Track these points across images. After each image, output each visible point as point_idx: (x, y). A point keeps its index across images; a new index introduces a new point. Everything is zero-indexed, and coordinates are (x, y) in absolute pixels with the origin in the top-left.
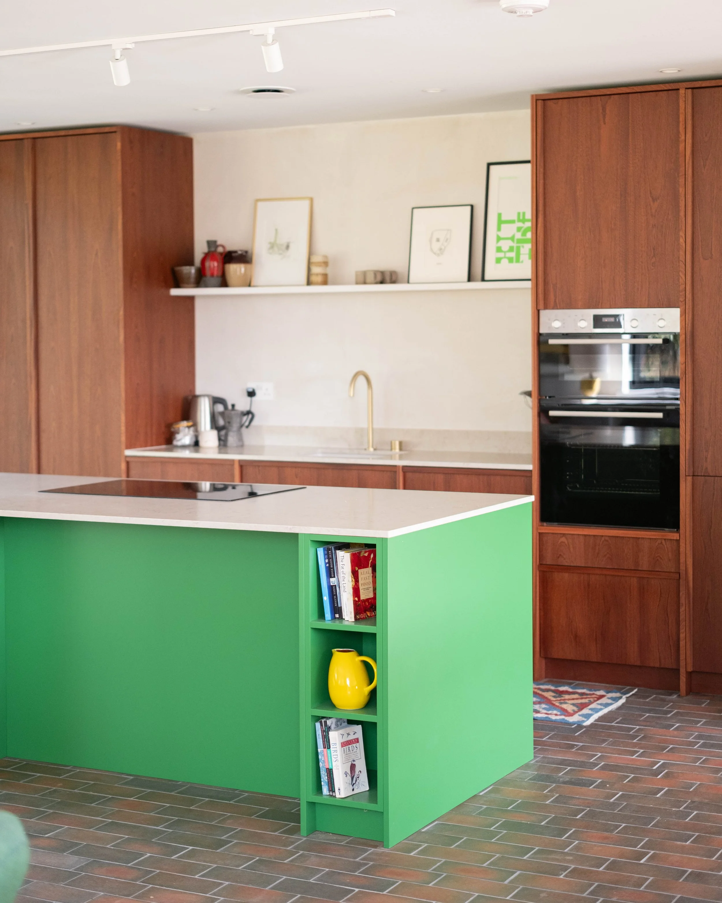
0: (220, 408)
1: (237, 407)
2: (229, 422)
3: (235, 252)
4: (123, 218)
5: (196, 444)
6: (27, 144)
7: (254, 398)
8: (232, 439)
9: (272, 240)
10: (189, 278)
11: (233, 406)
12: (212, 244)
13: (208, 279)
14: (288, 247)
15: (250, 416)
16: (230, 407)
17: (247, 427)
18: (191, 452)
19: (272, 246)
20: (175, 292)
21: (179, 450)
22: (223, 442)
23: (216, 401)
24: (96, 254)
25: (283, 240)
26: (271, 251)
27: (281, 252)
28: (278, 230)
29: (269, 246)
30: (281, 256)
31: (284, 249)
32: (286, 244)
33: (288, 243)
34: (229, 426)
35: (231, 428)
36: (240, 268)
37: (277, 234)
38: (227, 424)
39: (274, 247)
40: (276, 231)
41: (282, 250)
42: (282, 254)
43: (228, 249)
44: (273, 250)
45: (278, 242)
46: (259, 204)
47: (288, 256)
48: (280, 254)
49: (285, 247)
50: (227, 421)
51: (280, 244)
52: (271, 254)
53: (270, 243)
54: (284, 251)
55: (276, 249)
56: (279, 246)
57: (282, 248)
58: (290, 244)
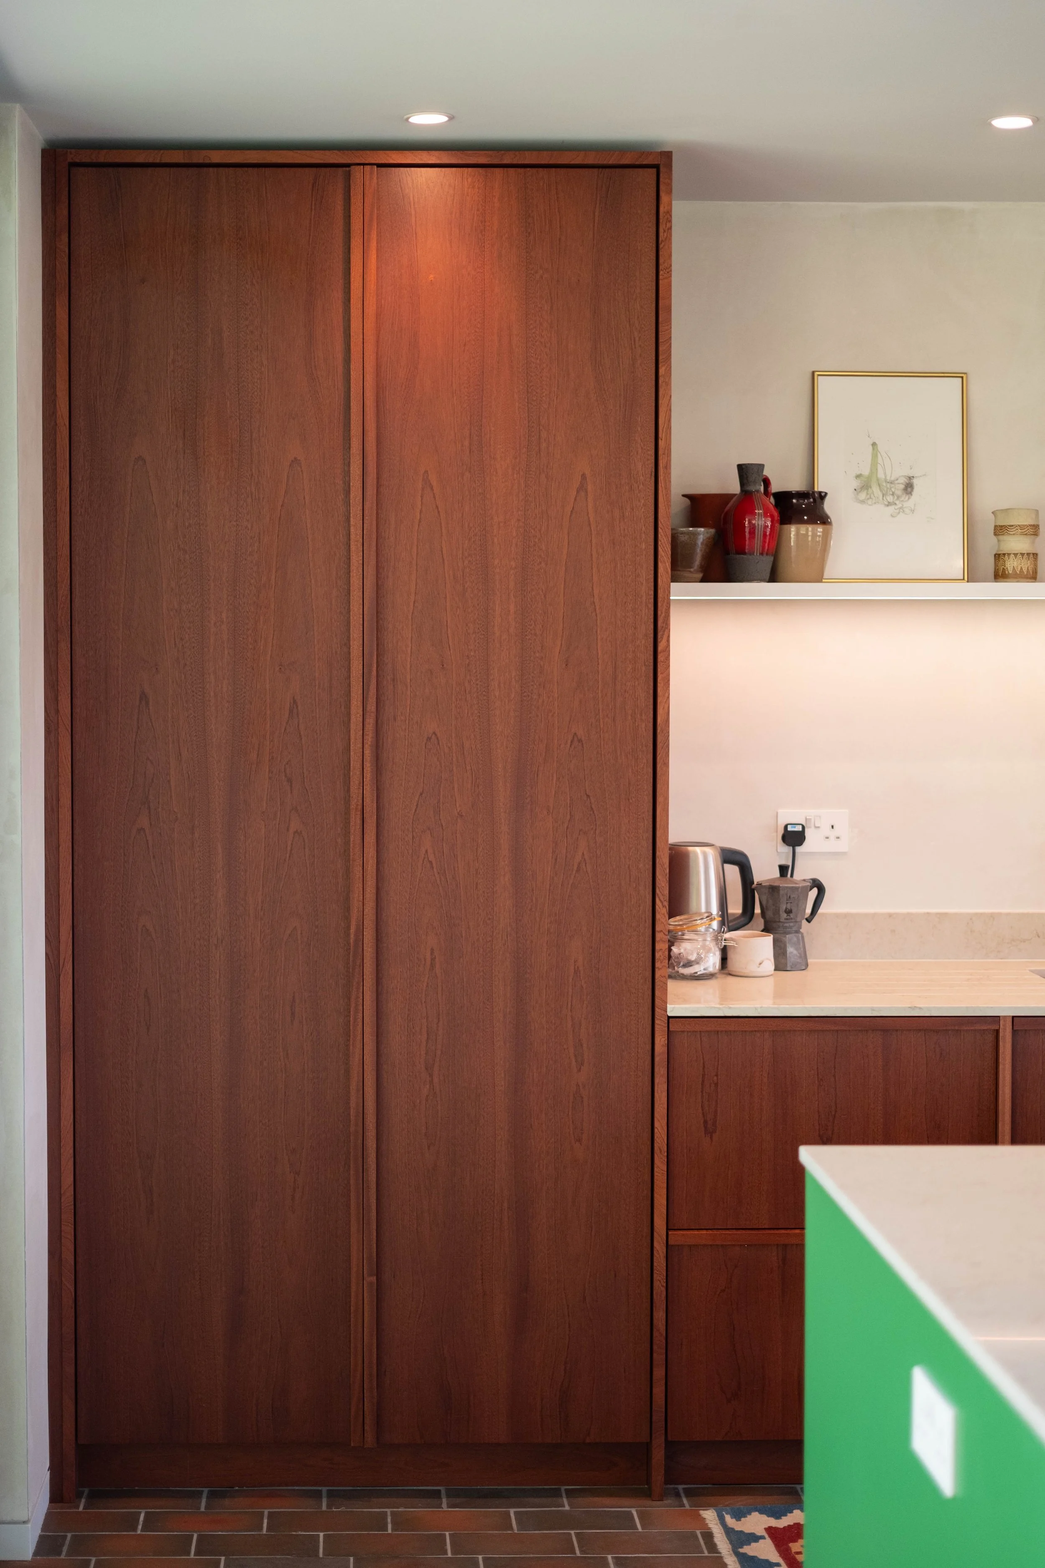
2: (789, 912)
3: (798, 496)
7: (798, 849)
8: (792, 952)
9: (866, 472)
12: (750, 472)
13: (756, 559)
14: (909, 487)
17: (809, 920)
19: (865, 485)
22: (781, 959)
23: (730, 857)
25: (895, 471)
26: (863, 496)
27: (890, 498)
28: (880, 447)
29: (856, 484)
30: (891, 509)
31: (899, 493)
32: (903, 480)
33: (910, 478)
34: (787, 919)
35: (792, 924)
36: (814, 535)
37: (877, 456)
38: (784, 915)
39: (871, 487)
40: (873, 449)
41: (893, 494)
42: (896, 504)
43: (775, 488)
44: (867, 494)
45: (881, 475)
46: (822, 383)
47: (913, 511)
48: (889, 504)
49: (902, 487)
50: (783, 907)
51: (886, 481)
52: (863, 502)
53: (858, 476)
54: (898, 497)
55: (875, 489)
56: (884, 484)
57: (893, 490)
58: (915, 481)
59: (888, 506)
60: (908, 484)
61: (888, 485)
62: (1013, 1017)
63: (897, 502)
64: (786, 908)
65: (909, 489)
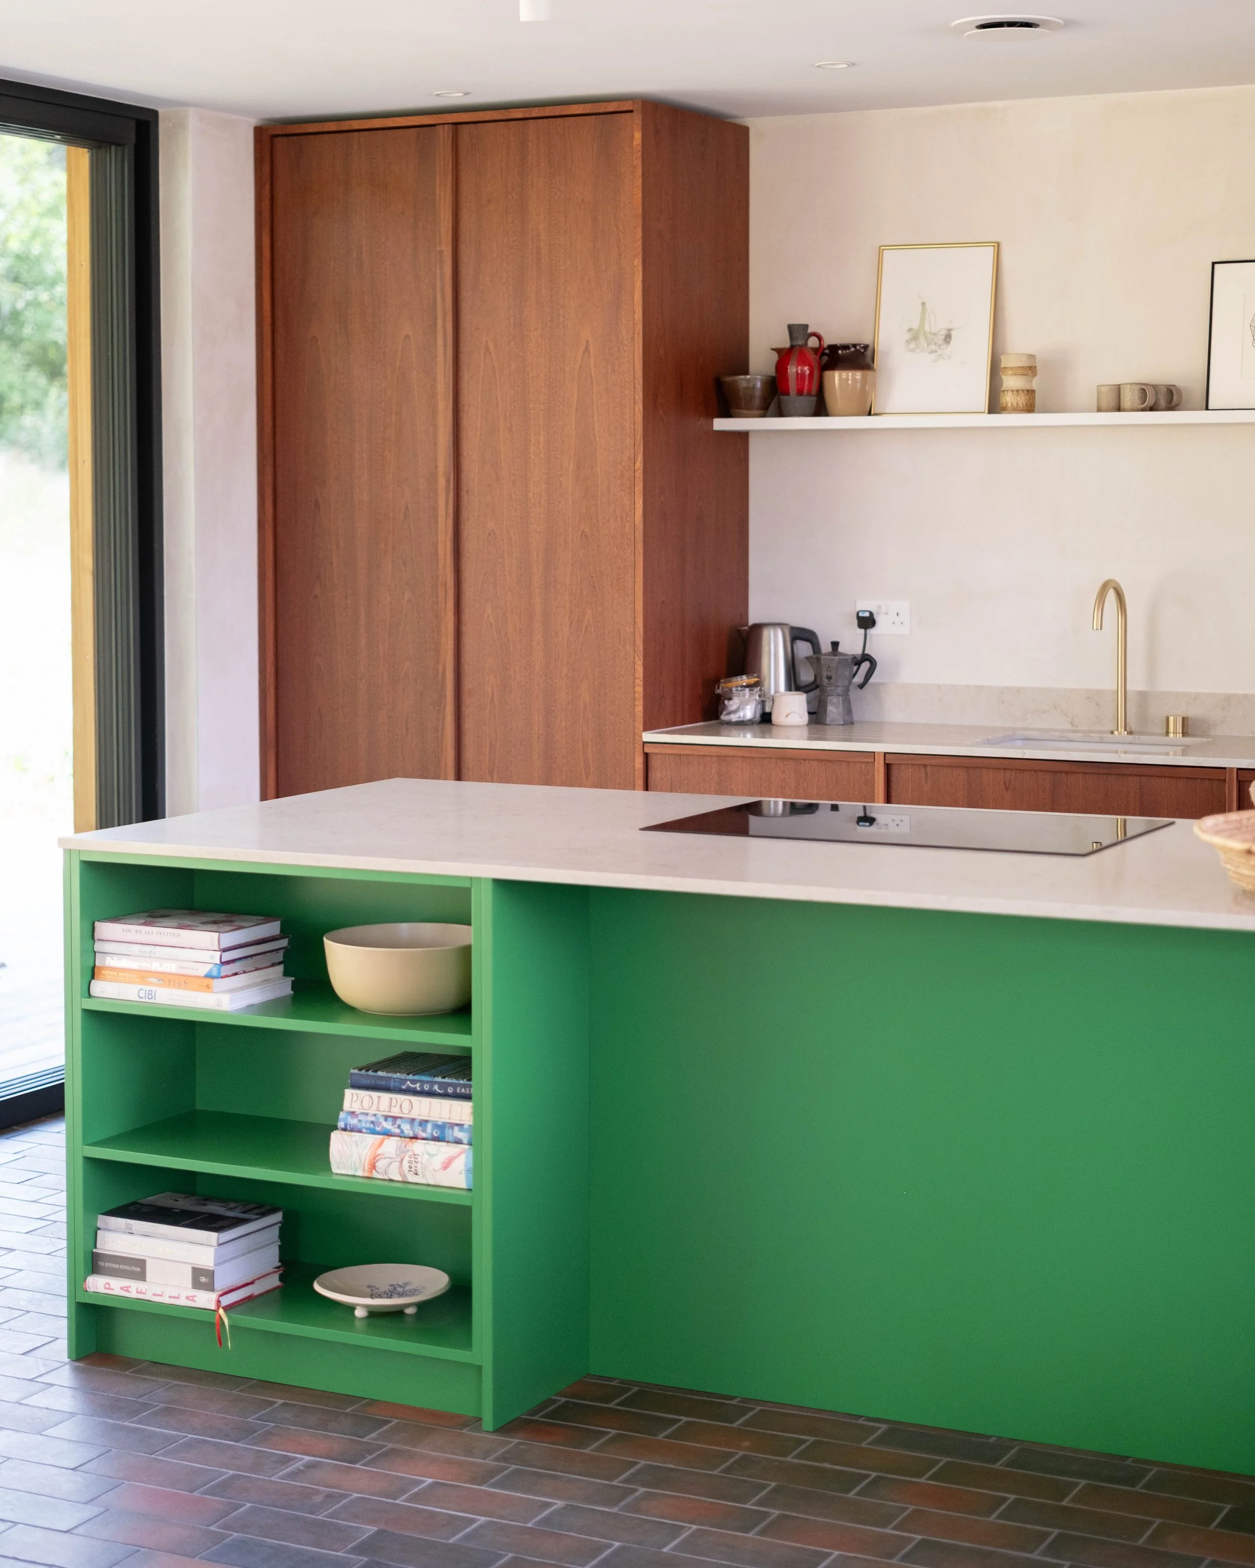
0: (804, 649)
1: (841, 649)
2: (829, 678)
3: (845, 347)
4: (644, 281)
5: (766, 719)
6: (443, 135)
7: (869, 631)
8: (834, 710)
9: (916, 326)
10: (752, 397)
11: (835, 645)
12: (797, 331)
13: (792, 399)
14: (948, 338)
15: (865, 666)
16: (826, 648)
17: (861, 686)
18: (755, 736)
19: (915, 336)
20: (721, 424)
21: (734, 731)
22: (816, 716)
23: (799, 635)
24: (587, 350)
25: (937, 325)
26: (912, 346)
27: (933, 347)
28: (928, 306)
29: (907, 336)
30: (933, 355)
31: (940, 342)
32: (944, 332)
33: (949, 330)
34: (828, 684)
35: (832, 688)
36: (854, 380)
37: (925, 313)
38: (826, 681)
39: (919, 339)
40: (923, 307)
41: (936, 344)
42: (937, 352)
43: (827, 341)
44: (916, 344)
45: (927, 328)
46: (887, 254)
47: (950, 357)
48: (933, 352)
49: (943, 337)
50: (825, 674)
51: (931, 333)
52: (912, 351)
53: (910, 330)
54: (940, 346)
55: (922, 341)
56: (929, 336)
57: (936, 340)
58: (953, 333)
59: (930, 353)
60: (947, 335)
61: (932, 337)
62: (885, 753)
63: (938, 350)
64: (827, 675)
65: (948, 339)
